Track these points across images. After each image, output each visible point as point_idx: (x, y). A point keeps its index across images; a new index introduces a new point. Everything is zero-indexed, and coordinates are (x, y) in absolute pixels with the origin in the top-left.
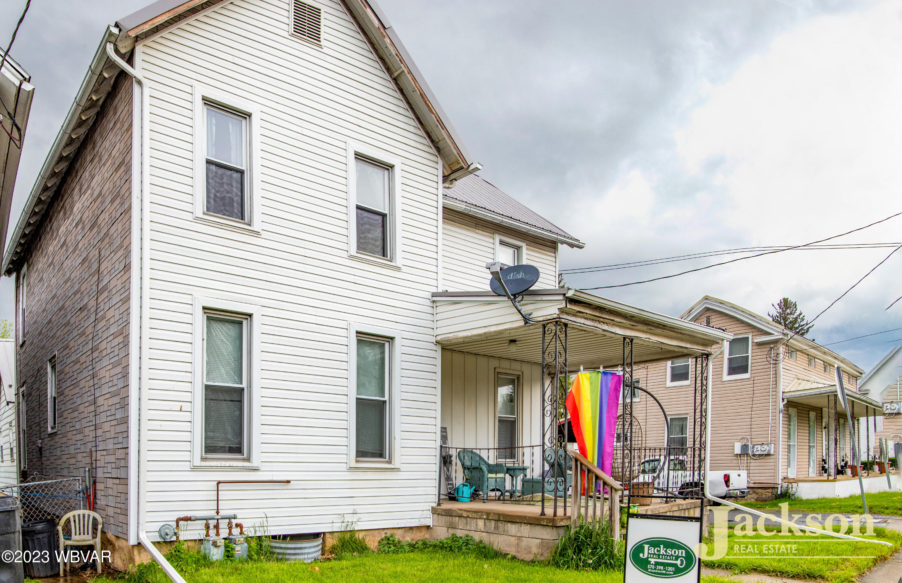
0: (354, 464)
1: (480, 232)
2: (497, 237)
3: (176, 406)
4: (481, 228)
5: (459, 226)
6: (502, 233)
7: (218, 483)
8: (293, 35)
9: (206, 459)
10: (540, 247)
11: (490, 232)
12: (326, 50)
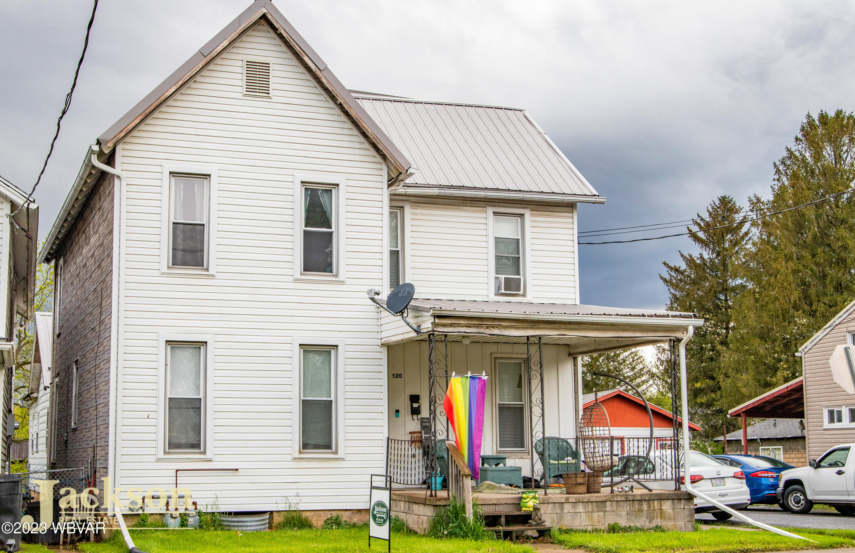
0: (297, 455)
1: (468, 208)
2: (490, 210)
3: (145, 414)
4: (470, 204)
5: (442, 208)
6: (497, 204)
7: (177, 471)
8: (245, 95)
9: (169, 453)
10: (550, 210)
11: (481, 206)
12: (274, 99)
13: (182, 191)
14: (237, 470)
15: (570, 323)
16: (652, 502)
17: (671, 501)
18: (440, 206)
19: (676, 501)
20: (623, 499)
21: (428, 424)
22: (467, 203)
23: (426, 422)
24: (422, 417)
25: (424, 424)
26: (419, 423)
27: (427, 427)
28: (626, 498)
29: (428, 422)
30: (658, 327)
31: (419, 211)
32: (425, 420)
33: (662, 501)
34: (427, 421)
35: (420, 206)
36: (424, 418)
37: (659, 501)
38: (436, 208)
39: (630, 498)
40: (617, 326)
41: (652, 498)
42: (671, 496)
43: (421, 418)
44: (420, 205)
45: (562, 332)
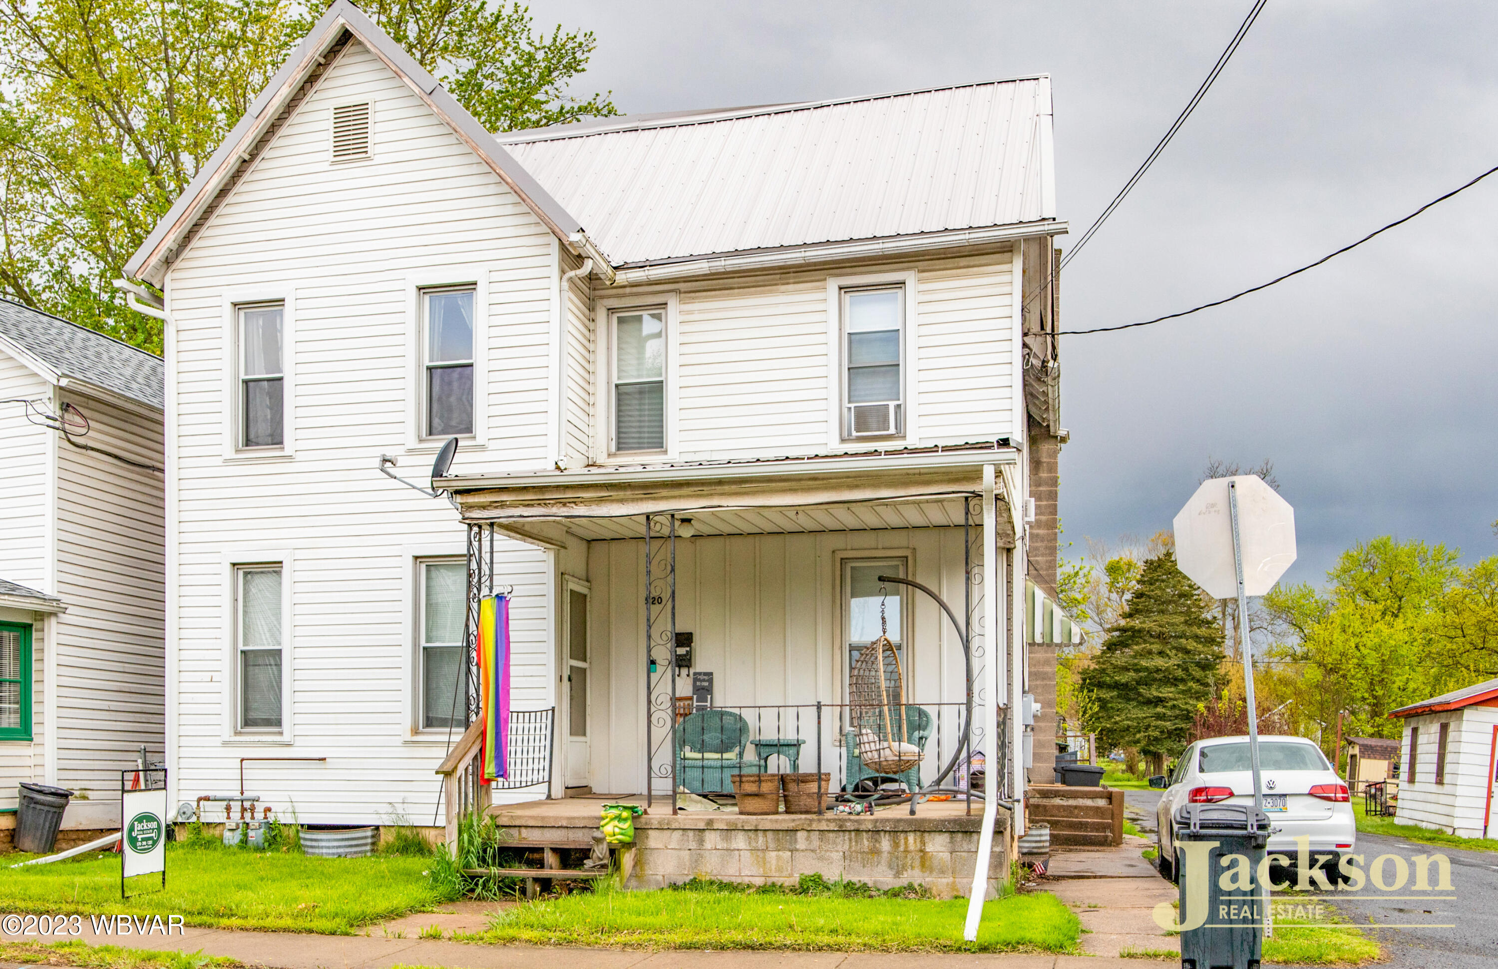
0: (409, 737)
1: (791, 287)
2: (833, 284)
3: (207, 676)
4: (794, 278)
5: (739, 295)
6: (848, 270)
7: (242, 760)
8: (333, 163)
9: (240, 733)
10: (961, 264)
11: (817, 278)
12: (377, 159)
13: (261, 330)
14: (324, 759)
15: (720, 482)
16: (902, 835)
17: (947, 835)
18: (736, 291)
19: (960, 835)
20: (832, 826)
21: (706, 684)
22: (789, 278)
23: (704, 680)
24: (698, 671)
25: (698, 683)
26: (690, 681)
27: (703, 688)
28: (841, 826)
29: (707, 681)
30: (920, 474)
31: (696, 306)
32: (702, 677)
33: (926, 835)
34: (706, 678)
35: (697, 298)
36: (700, 674)
37: (918, 834)
38: (728, 295)
39: (849, 826)
40: (823, 479)
41: (901, 829)
42: (944, 826)
43: (695, 674)
44: (697, 294)
45: (715, 502)
